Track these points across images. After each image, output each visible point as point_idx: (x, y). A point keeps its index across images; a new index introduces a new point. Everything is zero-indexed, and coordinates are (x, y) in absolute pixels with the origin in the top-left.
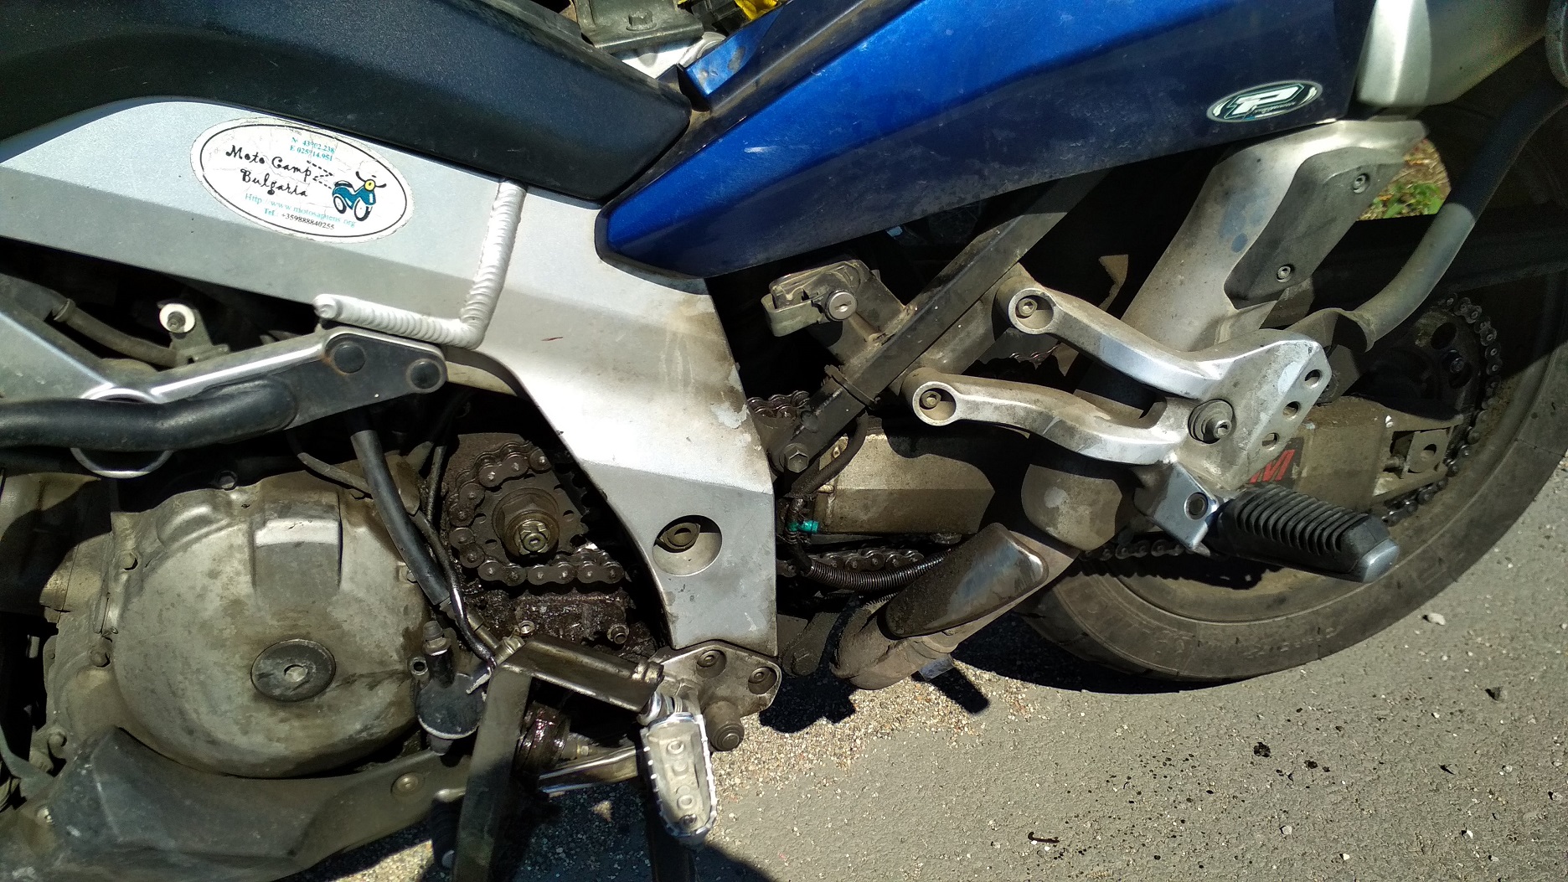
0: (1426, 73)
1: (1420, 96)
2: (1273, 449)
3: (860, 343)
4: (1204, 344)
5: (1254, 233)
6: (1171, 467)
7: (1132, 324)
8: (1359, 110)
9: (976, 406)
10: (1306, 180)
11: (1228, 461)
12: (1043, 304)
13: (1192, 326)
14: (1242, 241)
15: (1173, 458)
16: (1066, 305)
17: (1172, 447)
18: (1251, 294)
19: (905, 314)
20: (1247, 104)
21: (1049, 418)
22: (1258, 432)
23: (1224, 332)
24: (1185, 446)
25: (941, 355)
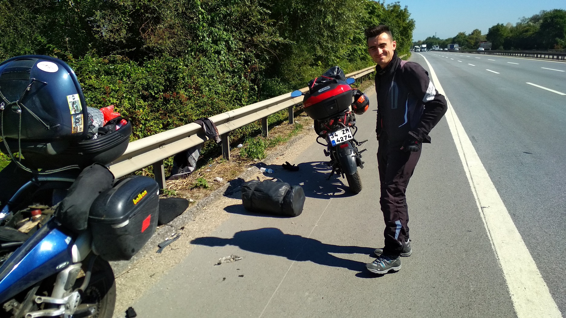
0: (80, 257)
1: (80, 260)
2: (76, 308)
3: (16, 311)
4: (63, 297)
5: (65, 281)
6: (64, 314)
7: (53, 297)
8: (73, 264)
9: (35, 315)
10: (70, 273)
11: (71, 311)
12: (40, 299)
13: (61, 295)
14: (64, 283)
15: (64, 313)
16: (43, 298)
17: (63, 311)
18: (68, 288)
19: (21, 306)
20: (61, 266)
21: (46, 313)
22: (73, 306)
23: (65, 295)
24: (65, 311)
25: (27, 310)
